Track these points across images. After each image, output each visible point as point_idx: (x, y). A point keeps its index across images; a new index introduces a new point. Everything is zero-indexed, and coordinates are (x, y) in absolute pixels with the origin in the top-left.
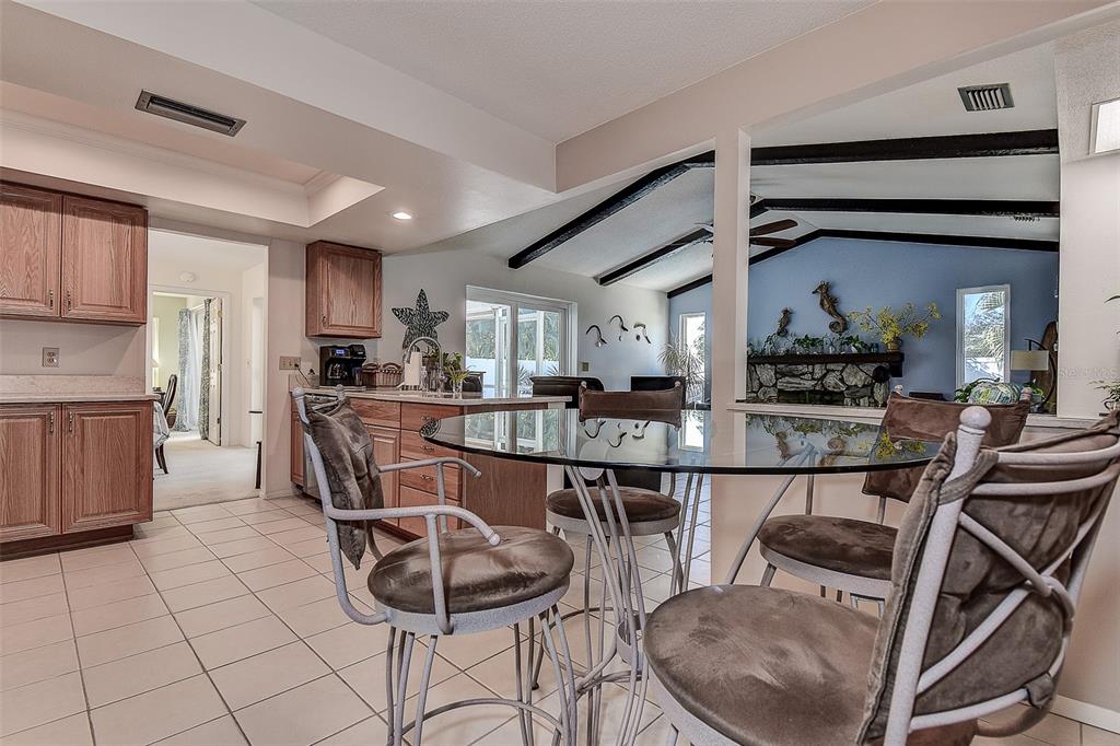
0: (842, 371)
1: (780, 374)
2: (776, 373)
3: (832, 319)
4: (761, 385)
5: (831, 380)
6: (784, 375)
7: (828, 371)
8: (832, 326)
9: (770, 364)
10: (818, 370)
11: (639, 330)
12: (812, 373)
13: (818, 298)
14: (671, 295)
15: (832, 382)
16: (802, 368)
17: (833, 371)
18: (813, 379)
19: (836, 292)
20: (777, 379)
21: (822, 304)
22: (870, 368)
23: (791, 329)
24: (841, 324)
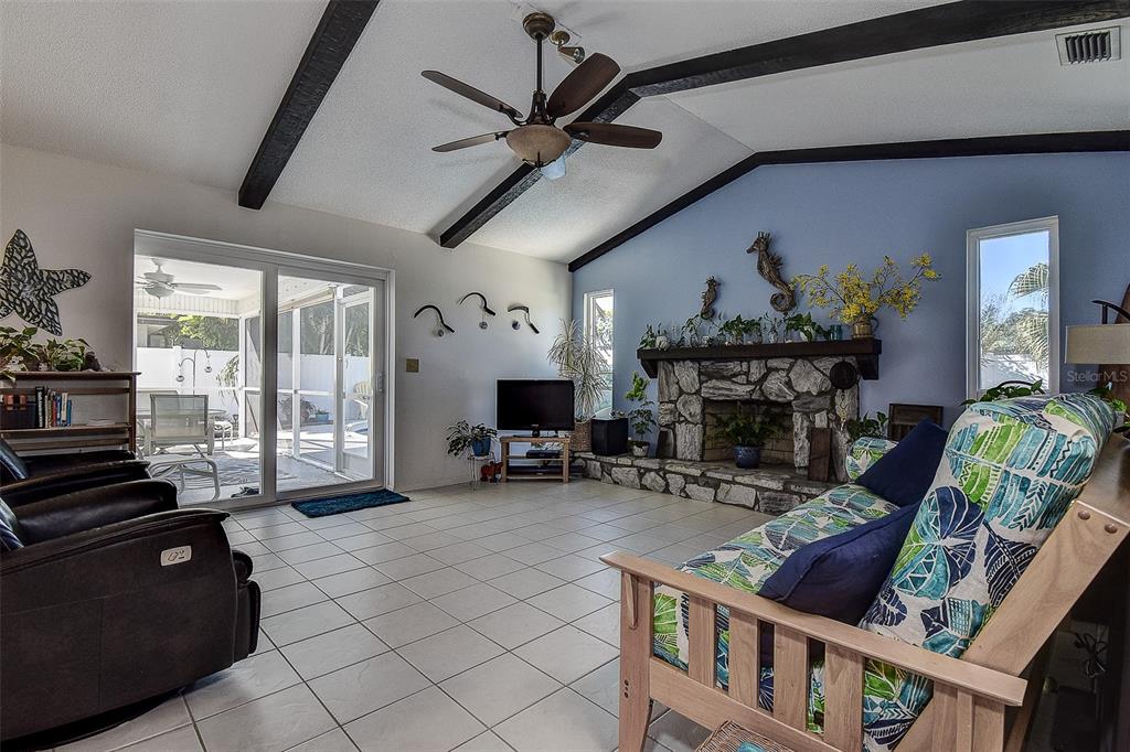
0: (789, 370)
1: (705, 376)
2: (700, 374)
3: (775, 290)
4: (681, 392)
5: (774, 385)
6: (710, 377)
7: (770, 370)
8: (775, 301)
9: (692, 360)
10: (756, 370)
11: (519, 316)
12: (747, 374)
13: (754, 258)
14: (575, 266)
15: (775, 387)
16: (734, 366)
17: (777, 370)
18: (749, 383)
19: (780, 249)
20: (701, 383)
21: (760, 268)
22: (827, 364)
23: (720, 307)
24: (787, 299)
